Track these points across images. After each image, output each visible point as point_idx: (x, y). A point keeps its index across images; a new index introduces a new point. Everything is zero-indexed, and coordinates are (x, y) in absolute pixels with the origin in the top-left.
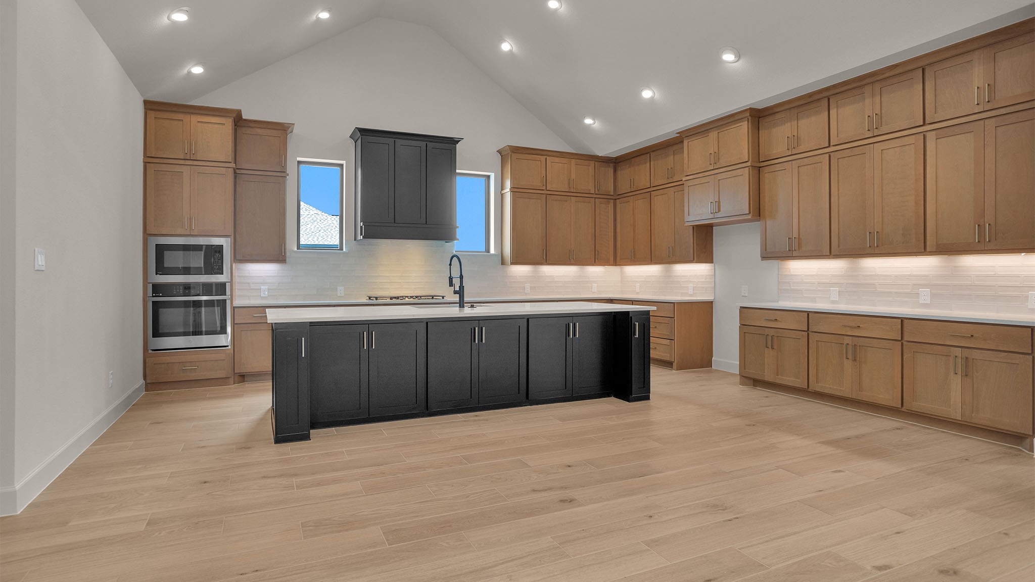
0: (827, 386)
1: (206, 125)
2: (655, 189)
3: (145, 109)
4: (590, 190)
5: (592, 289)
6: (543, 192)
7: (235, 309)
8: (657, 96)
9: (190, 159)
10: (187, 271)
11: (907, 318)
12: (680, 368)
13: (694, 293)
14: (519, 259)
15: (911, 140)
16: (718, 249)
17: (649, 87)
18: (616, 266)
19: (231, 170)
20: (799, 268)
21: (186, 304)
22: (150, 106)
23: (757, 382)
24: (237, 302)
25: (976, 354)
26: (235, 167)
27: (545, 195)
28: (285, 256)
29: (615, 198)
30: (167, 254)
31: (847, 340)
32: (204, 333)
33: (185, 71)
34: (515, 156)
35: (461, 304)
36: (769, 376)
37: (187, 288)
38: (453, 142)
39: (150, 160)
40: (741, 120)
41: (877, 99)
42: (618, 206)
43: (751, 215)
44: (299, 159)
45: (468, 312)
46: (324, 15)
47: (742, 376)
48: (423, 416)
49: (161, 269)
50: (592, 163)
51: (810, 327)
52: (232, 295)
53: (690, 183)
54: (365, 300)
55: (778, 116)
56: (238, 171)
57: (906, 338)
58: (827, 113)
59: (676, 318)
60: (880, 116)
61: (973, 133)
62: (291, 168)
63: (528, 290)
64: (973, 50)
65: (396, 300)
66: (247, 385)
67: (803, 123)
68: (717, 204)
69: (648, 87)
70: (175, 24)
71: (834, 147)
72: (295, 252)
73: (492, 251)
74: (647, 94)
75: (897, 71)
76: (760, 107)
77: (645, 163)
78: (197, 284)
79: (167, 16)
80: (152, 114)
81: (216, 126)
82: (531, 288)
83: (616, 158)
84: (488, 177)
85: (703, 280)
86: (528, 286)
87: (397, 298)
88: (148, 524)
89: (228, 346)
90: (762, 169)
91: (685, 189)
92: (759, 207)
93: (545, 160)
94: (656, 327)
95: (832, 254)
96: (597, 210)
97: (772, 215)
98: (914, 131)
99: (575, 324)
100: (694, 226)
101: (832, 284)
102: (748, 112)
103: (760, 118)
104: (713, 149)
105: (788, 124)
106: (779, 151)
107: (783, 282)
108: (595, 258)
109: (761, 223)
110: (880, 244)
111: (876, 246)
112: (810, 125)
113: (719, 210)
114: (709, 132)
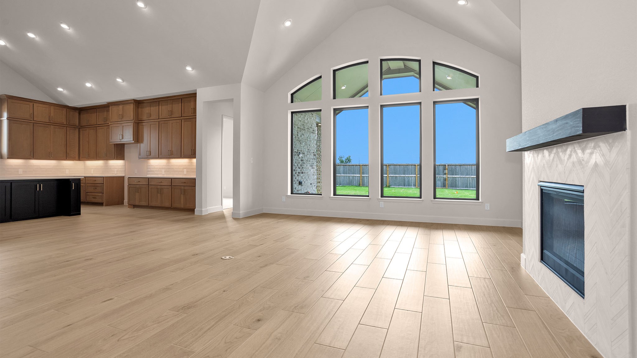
0: (153, 204)
2: (99, 125)
4: (63, 123)
5: (65, 172)
6: (31, 121)
8: (93, 87)
11: (172, 178)
12: (107, 205)
13: (117, 173)
14: (12, 155)
15: (178, 121)
16: (126, 155)
18: (80, 160)
23: (135, 206)
25: (186, 188)
27: (32, 123)
29: (80, 127)
31: (159, 187)
34: (10, 101)
36: (137, 204)
40: (130, 103)
41: (171, 105)
42: (81, 132)
43: (134, 141)
47: (129, 204)
50: (65, 110)
51: (149, 183)
53: (112, 126)
55: (145, 104)
57: (172, 185)
58: (158, 107)
59: (104, 184)
60: (172, 111)
61: (190, 122)
64: (191, 97)
67: (152, 108)
68: (122, 136)
69: (88, 82)
71: (160, 119)
74: (88, 85)
75: (175, 98)
76: (138, 100)
77: (94, 113)
82: (24, 171)
83: (81, 108)
85: (120, 168)
86: (21, 170)
90: (139, 124)
91: (110, 128)
92: (138, 138)
93: (32, 105)
94: (96, 188)
95: (159, 157)
96: (68, 133)
97: (142, 142)
98: (179, 118)
99: (41, 185)
100: (114, 144)
101: (163, 168)
102: (133, 101)
103: (139, 103)
104: (121, 113)
105: (147, 108)
106: (145, 117)
107: (148, 168)
108: (67, 157)
109: (139, 145)
110: (171, 154)
111: (170, 155)
112: (154, 110)
113: (123, 138)
114: (119, 105)
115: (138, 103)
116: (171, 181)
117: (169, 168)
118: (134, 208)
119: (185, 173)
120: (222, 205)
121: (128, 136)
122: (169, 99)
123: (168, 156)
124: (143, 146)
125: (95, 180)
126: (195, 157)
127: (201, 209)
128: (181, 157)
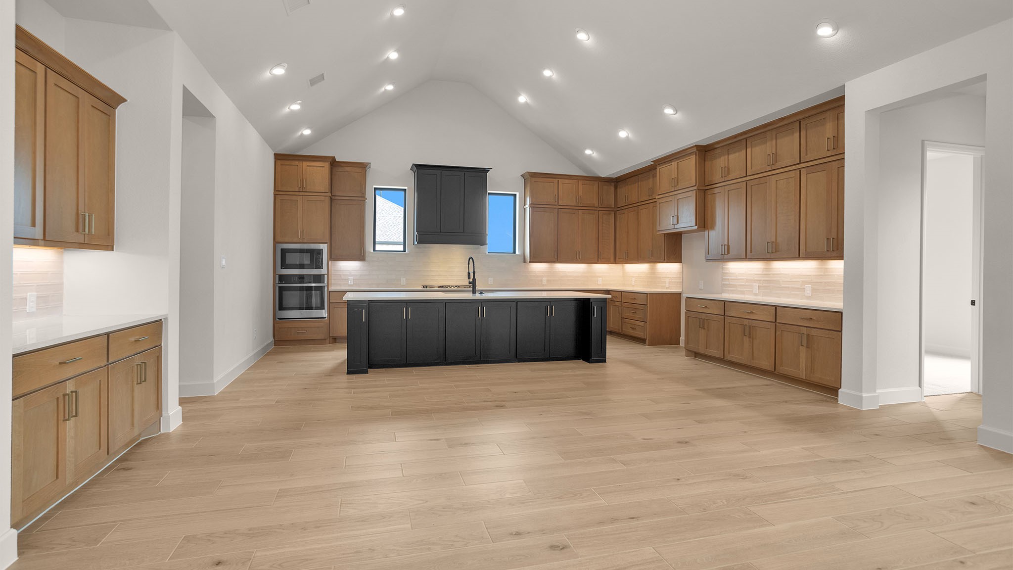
0: (733, 357)
1: (312, 167)
2: (641, 203)
3: (275, 159)
4: (594, 204)
5: (597, 282)
6: (555, 207)
7: (331, 293)
8: (630, 136)
9: (302, 191)
10: (302, 266)
11: (779, 306)
12: (651, 344)
13: (669, 286)
14: (536, 257)
15: (792, 174)
16: (685, 253)
17: (623, 129)
18: (616, 264)
19: (328, 198)
20: (737, 268)
21: (301, 288)
22: (278, 157)
23: (697, 355)
24: (332, 288)
25: (814, 332)
26: (330, 195)
27: (557, 209)
28: (364, 256)
29: (616, 210)
30: (288, 255)
31: (746, 322)
32: (314, 308)
33: (299, 133)
34: (533, 179)
35: (474, 292)
36: (702, 350)
37: (301, 278)
38: (484, 171)
39: (277, 192)
40: (691, 154)
41: (774, 142)
42: (618, 217)
43: (696, 227)
44: (375, 186)
45: (478, 296)
46: (390, 87)
47: (687, 349)
48: (442, 365)
49: (284, 265)
50: (596, 183)
51: (726, 312)
52: (328, 283)
53: (660, 201)
54: (420, 288)
55: (717, 151)
56: (333, 198)
57: (777, 321)
58: (745, 151)
59: (648, 306)
60: (775, 155)
61: (825, 172)
62: (369, 193)
63: (545, 282)
64: (826, 111)
65: (443, 288)
66: (338, 345)
67: (732, 156)
68: (676, 217)
70: (292, 111)
71: (750, 177)
72: (372, 253)
73: (517, 252)
74: (623, 134)
75: (785, 122)
76: (705, 144)
77: (635, 183)
78: (310, 275)
79: (288, 108)
80: (279, 162)
81: (319, 168)
82: (548, 281)
83: (617, 178)
84: (515, 195)
85: (675, 276)
86: (545, 279)
87: (442, 287)
88: (276, 402)
89: (325, 318)
90: (706, 191)
91: (658, 204)
92: (704, 221)
93: (557, 181)
94: (635, 312)
95: (746, 257)
96: (601, 220)
97: (712, 227)
98: (794, 167)
99: (552, 307)
100: (665, 234)
101: (755, 281)
102: (695, 148)
103: (706, 151)
104: (674, 176)
105: (722, 158)
106: (717, 177)
107: (724, 279)
108: (599, 258)
109: (706, 233)
110: (774, 252)
111: (772, 253)
112: (735, 159)
113: (678, 223)
114: (671, 161)
115: (704, 151)
116: (774, 312)
117: (768, 283)
118: (695, 357)
119: (808, 292)
120: (920, 386)
121: (687, 219)
122: (770, 128)
123: (768, 256)
124: (715, 236)
125: (635, 299)
126: (841, 257)
127: (859, 394)
128: (798, 256)
